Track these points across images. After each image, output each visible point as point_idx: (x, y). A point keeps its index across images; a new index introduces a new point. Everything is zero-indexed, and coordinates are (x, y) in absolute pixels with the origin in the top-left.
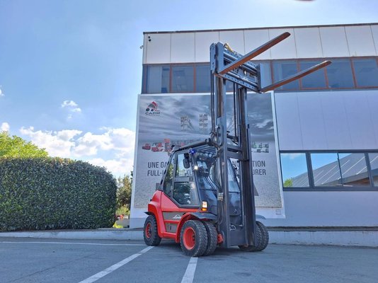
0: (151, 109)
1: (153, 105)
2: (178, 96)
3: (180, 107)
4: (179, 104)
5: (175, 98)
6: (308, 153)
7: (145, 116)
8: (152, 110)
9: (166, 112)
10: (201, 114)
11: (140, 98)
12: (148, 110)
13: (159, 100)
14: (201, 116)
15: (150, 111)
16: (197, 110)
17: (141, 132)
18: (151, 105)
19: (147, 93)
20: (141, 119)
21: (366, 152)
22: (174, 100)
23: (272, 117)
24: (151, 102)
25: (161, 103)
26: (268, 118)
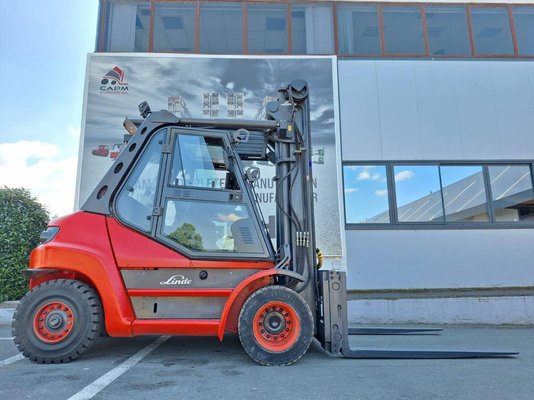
0: (110, 81)
1: (116, 73)
2: (164, 58)
3: (167, 79)
4: (166, 72)
5: (159, 61)
6: (389, 165)
7: (98, 92)
8: (113, 83)
9: (140, 87)
10: (206, 92)
11: (91, 58)
12: (105, 82)
13: (128, 64)
14: (206, 96)
15: (109, 84)
16: (199, 85)
17: (89, 122)
18: (111, 74)
19: (105, 50)
20: (91, 99)
21: (485, 164)
22: (157, 64)
23: (331, 101)
24: (112, 66)
25: (130, 70)
26: (325, 104)
